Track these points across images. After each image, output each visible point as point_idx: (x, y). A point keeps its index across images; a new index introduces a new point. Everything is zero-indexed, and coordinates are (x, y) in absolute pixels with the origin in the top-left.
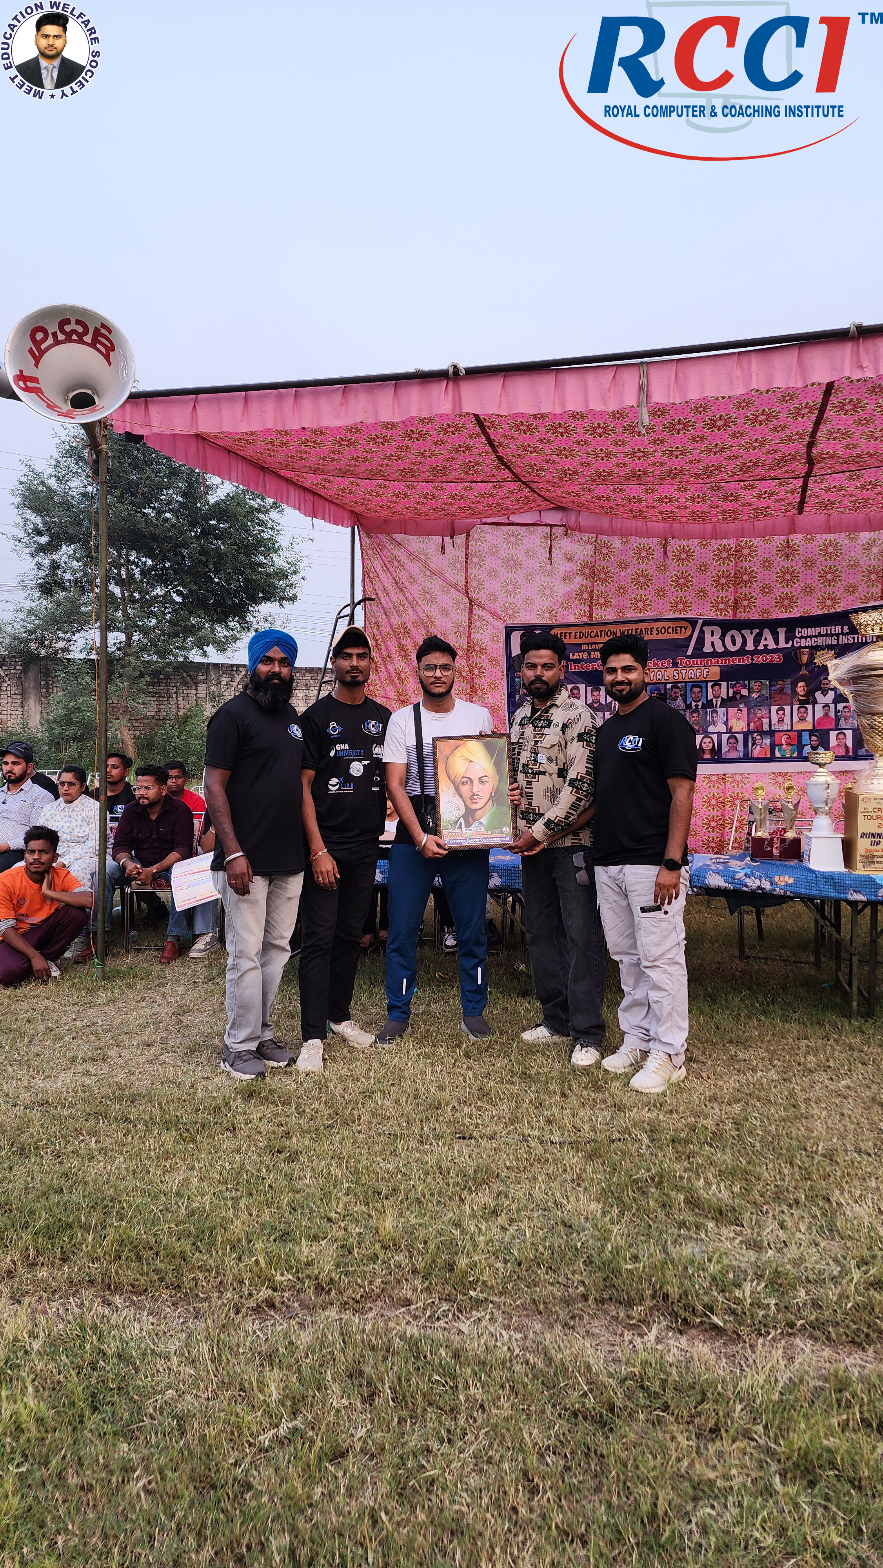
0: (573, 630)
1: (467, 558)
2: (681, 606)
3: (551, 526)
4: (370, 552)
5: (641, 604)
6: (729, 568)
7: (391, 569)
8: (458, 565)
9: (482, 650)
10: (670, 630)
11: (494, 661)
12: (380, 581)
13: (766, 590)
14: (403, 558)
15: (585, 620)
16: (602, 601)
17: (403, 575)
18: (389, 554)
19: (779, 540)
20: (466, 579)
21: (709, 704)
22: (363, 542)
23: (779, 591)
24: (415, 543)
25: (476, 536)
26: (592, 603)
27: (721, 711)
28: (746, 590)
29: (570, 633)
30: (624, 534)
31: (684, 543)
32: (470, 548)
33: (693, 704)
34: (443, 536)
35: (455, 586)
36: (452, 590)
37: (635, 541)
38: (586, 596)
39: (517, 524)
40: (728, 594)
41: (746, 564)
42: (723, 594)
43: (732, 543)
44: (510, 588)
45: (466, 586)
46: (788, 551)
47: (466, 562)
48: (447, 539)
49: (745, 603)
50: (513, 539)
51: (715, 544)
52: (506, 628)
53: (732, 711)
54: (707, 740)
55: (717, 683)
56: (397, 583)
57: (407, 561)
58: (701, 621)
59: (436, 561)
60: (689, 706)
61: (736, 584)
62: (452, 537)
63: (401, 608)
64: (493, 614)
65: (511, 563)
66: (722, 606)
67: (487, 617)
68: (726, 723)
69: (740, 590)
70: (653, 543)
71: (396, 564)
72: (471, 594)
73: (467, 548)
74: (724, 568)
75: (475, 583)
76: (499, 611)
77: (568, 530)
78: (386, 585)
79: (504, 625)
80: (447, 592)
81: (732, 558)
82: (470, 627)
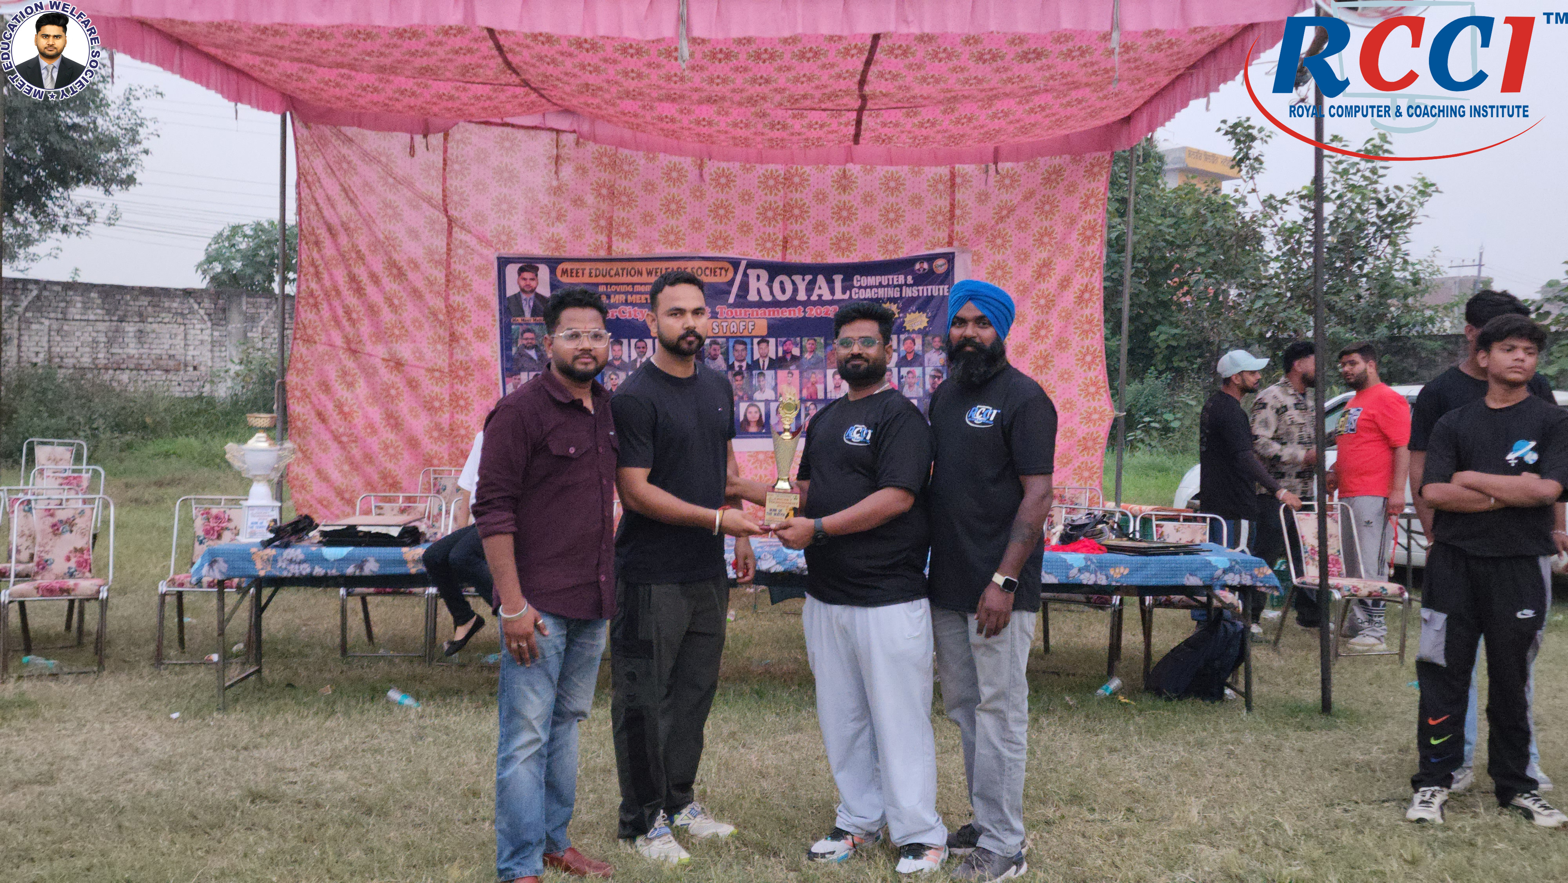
0: (588, 266)
1: (445, 164)
2: (720, 243)
3: (558, 131)
4: (308, 148)
5: (672, 238)
6: (777, 199)
7: (337, 173)
8: (433, 173)
9: (466, 286)
10: (708, 272)
11: (482, 303)
12: (322, 186)
13: (820, 227)
14: (354, 159)
15: (602, 254)
16: (623, 230)
17: (354, 182)
18: (335, 152)
19: (834, 170)
20: (444, 191)
21: (754, 365)
22: (298, 135)
23: (835, 229)
24: (372, 140)
25: (458, 136)
26: (611, 232)
27: (770, 374)
28: (796, 227)
29: (583, 270)
30: (651, 150)
31: (724, 165)
32: (449, 151)
33: (737, 364)
34: (412, 132)
35: (429, 200)
36: (425, 205)
37: (664, 160)
38: (603, 223)
39: (513, 126)
40: (776, 230)
41: (797, 196)
42: (770, 230)
43: (779, 169)
44: (504, 207)
45: (444, 201)
46: (844, 183)
47: (444, 169)
48: (419, 139)
49: (796, 242)
50: (507, 144)
51: (760, 169)
52: (499, 259)
53: (782, 373)
54: (753, 409)
55: (763, 340)
56: (344, 190)
57: (359, 163)
58: (743, 264)
59: (402, 164)
60: (731, 367)
61: (785, 219)
62: (425, 136)
63: (352, 225)
64: (482, 239)
65: (506, 175)
66: (769, 245)
67: (473, 242)
68: (775, 388)
69: (790, 227)
70: (687, 163)
71: (345, 166)
72: (452, 212)
73: (445, 151)
74: (771, 198)
75: (456, 198)
76: (489, 235)
77: (581, 139)
78: (330, 193)
79: (496, 255)
80: (416, 207)
81: (780, 187)
82: (448, 254)
